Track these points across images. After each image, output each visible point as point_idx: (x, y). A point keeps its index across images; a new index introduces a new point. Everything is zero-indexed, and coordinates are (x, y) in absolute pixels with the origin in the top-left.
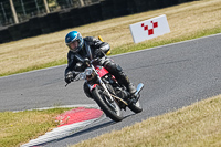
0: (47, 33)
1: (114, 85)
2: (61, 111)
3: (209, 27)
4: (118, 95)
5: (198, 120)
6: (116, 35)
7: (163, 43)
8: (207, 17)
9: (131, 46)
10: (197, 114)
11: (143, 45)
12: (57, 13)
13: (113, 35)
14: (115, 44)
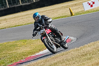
0: (47, 6)
1: (54, 37)
4: (56, 42)
6: (77, 7)
7: (97, 11)
9: (83, 12)
11: (88, 11)
13: (75, 7)
14: (77, 11)
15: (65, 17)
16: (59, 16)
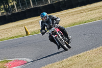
2: (7, 62)
3: (76, 21)
5: (71, 65)
6: (33, 25)
8: (75, 16)
10: (71, 63)
12: (5, 16)
13: (31, 26)
14: (32, 30)
15: (20, 36)
16: (14, 36)
